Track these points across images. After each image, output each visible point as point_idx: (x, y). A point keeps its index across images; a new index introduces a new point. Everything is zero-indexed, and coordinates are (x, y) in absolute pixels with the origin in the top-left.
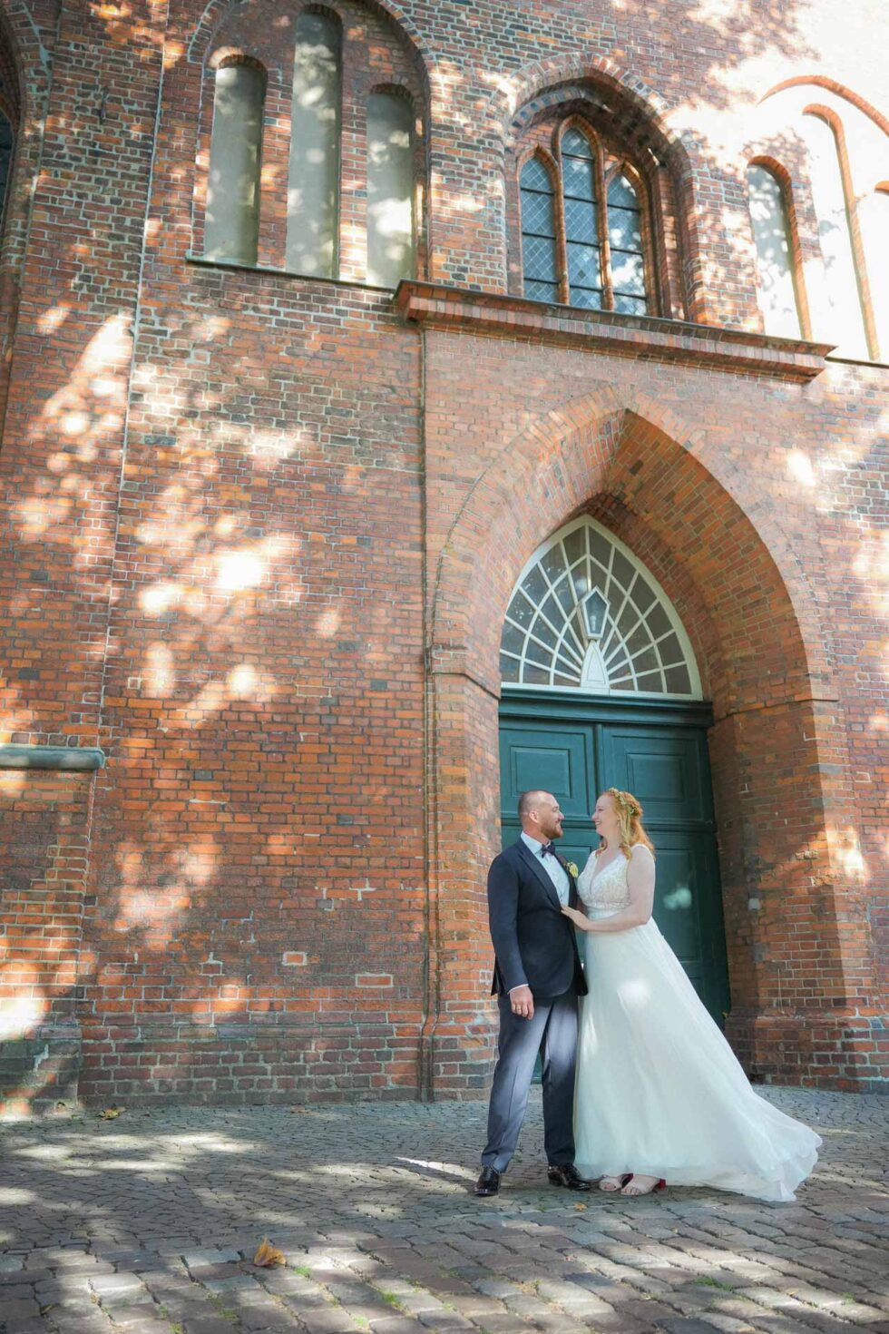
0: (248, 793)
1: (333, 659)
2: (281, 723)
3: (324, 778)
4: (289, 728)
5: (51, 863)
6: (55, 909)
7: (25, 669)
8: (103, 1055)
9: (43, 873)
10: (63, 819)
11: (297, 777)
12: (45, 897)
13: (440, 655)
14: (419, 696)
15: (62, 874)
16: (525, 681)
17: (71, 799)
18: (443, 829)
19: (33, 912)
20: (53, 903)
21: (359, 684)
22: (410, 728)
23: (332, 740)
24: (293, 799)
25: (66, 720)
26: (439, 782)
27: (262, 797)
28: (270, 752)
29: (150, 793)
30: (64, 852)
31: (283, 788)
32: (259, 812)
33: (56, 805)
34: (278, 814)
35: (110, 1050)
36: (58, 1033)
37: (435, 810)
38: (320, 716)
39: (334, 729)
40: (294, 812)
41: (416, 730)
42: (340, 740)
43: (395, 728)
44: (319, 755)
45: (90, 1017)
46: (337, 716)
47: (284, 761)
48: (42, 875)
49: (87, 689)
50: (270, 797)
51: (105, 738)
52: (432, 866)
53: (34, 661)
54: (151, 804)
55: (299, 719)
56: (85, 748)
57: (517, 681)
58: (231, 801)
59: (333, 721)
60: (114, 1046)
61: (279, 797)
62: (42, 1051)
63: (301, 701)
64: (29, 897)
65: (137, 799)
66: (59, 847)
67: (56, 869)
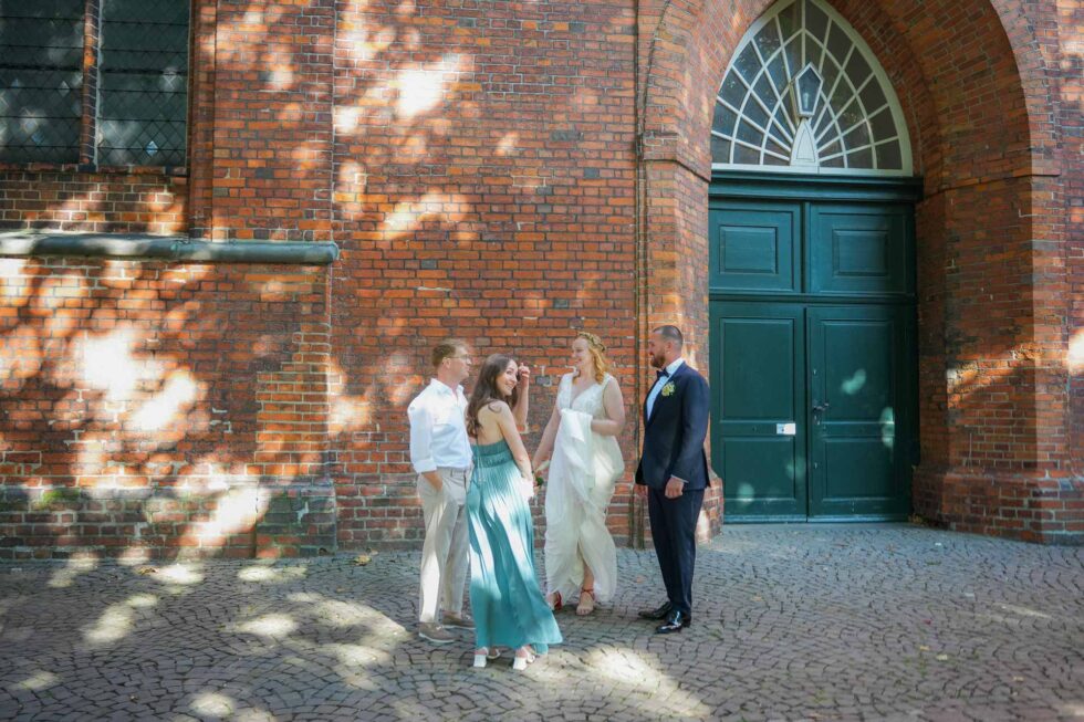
0: (470, 280)
1: (546, 149)
2: (500, 213)
3: (540, 265)
4: (507, 218)
5: (297, 348)
6: (304, 388)
7: (260, 169)
8: (355, 508)
9: (291, 356)
10: (304, 308)
11: (516, 265)
12: (294, 378)
13: (652, 141)
14: (631, 183)
15: (308, 358)
16: (735, 162)
17: (310, 290)
18: (653, 311)
19: (284, 390)
20: (302, 383)
21: (572, 173)
22: (622, 215)
23: (548, 228)
24: (513, 284)
25: (301, 216)
26: (649, 267)
27: (483, 284)
28: (490, 241)
29: (380, 282)
30: (307, 339)
31: (504, 275)
32: (481, 297)
33: (297, 296)
34: (498, 299)
35: (362, 505)
36: (316, 493)
37: (646, 293)
38: (536, 205)
39: (550, 218)
40: (513, 297)
41: (627, 216)
42: (555, 229)
43: (607, 216)
44: (535, 243)
45: (343, 477)
46: (552, 205)
47: (503, 250)
48: (290, 358)
49: (317, 186)
50: (491, 284)
51: (338, 232)
52: (642, 345)
53: (267, 160)
54: (382, 293)
55: (516, 209)
56: (320, 242)
57: (728, 162)
58: (455, 288)
59: (547, 210)
60: (364, 501)
61: (499, 284)
62: (302, 507)
63: (517, 192)
64: (280, 377)
65: (370, 288)
66: (302, 333)
67: (301, 353)
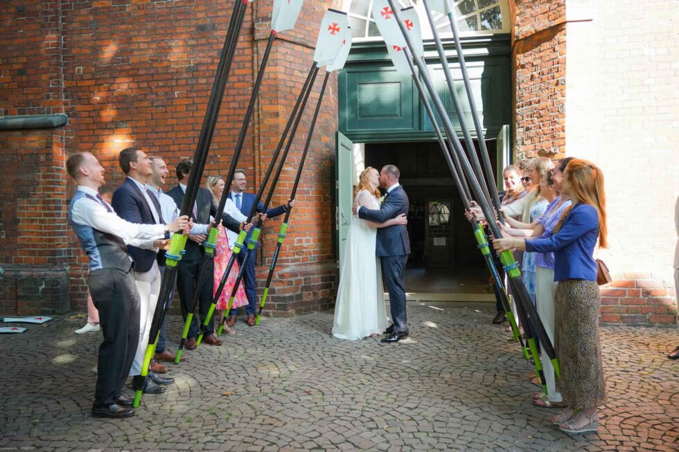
0: (147, 133)
1: (193, 39)
2: (163, 86)
3: (190, 120)
4: (167, 90)
5: (38, 184)
6: (43, 208)
7: (19, 70)
8: (80, 285)
9: (35, 188)
10: (42, 157)
11: (174, 121)
12: (38, 202)
13: (260, 26)
14: (250, 58)
15: (45, 189)
16: (370, 35)
17: (44, 146)
18: (264, 148)
19: (32, 210)
20: (41, 205)
21: (210, 54)
22: (244, 81)
23: (194, 95)
24: (173, 135)
25: (43, 98)
26: (261, 117)
27: (155, 136)
28: (158, 106)
29: (93, 138)
30: (44, 177)
31: (166, 129)
32: (154, 145)
33: (37, 150)
34: (164, 145)
35: (83, 283)
36: (48, 275)
37: (259, 136)
38: (187, 79)
39: (196, 88)
40: (173, 144)
41: (248, 82)
42: (200, 94)
43: (235, 82)
44: (186, 105)
45: (75, 265)
46: (197, 78)
47: (166, 112)
48: (34, 190)
49: (52, 78)
50: (160, 135)
51: (67, 107)
52: (257, 173)
53: (24, 63)
54: (94, 145)
55: (174, 83)
56: (55, 114)
57: (364, 36)
58: (137, 140)
59: (194, 81)
60: (85, 281)
61: (164, 135)
62: (41, 284)
63: (175, 71)
64: (29, 202)
65: (87, 142)
66: (41, 174)
67: (41, 186)
